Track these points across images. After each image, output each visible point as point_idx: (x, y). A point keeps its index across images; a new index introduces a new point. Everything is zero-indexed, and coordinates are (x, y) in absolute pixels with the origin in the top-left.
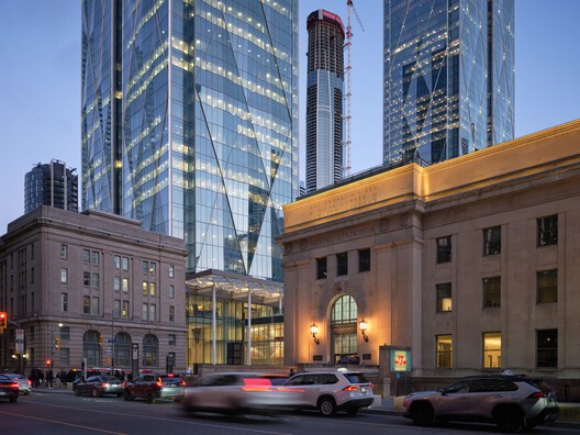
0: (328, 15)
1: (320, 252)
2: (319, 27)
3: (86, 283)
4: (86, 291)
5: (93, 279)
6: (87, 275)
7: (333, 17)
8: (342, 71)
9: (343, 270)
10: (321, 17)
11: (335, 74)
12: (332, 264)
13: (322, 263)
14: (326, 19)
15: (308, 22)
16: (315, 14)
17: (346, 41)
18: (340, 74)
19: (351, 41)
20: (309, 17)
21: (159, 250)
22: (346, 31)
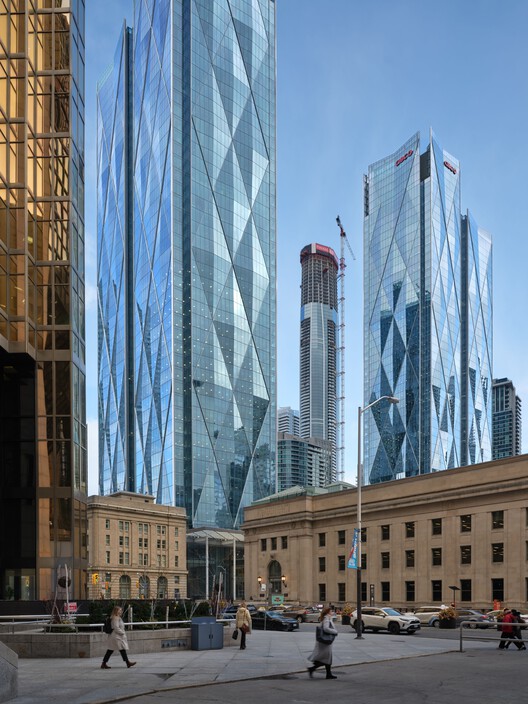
0: (321, 248)
1: (263, 536)
2: (312, 262)
3: (121, 543)
4: (121, 550)
5: (125, 541)
6: (121, 538)
7: (326, 250)
8: (335, 302)
9: (274, 547)
10: (314, 251)
11: (328, 306)
12: (269, 543)
13: (264, 541)
14: (320, 253)
15: (301, 256)
16: (308, 247)
17: (339, 272)
18: (334, 305)
19: (345, 272)
20: (302, 251)
21: (168, 518)
22: (339, 262)
